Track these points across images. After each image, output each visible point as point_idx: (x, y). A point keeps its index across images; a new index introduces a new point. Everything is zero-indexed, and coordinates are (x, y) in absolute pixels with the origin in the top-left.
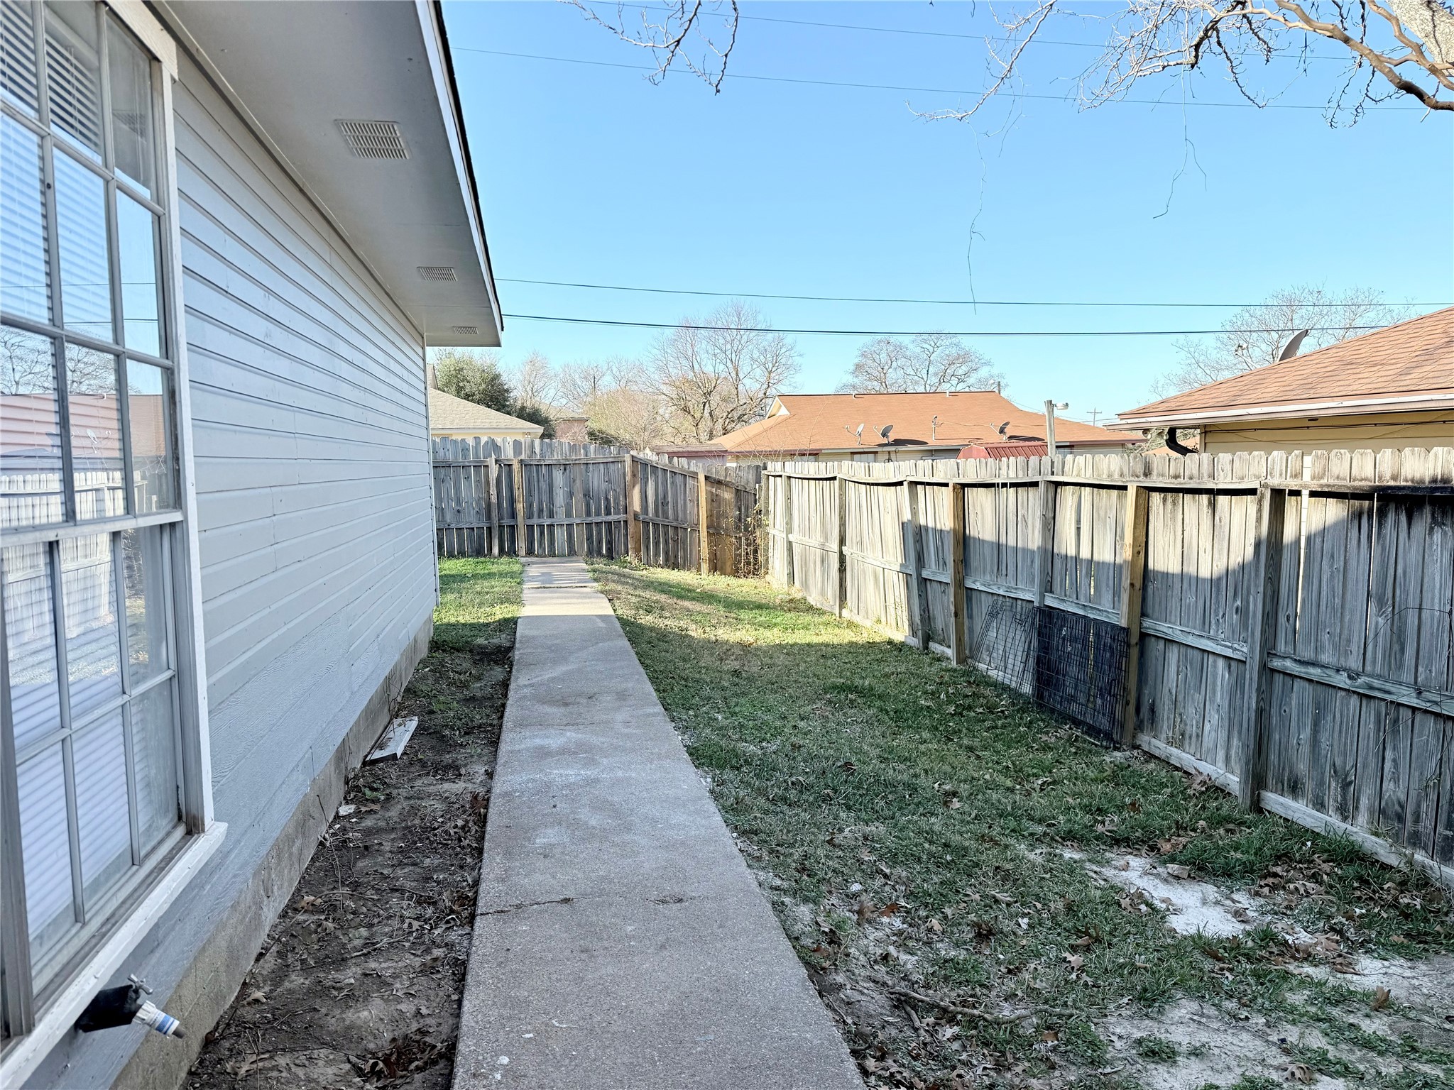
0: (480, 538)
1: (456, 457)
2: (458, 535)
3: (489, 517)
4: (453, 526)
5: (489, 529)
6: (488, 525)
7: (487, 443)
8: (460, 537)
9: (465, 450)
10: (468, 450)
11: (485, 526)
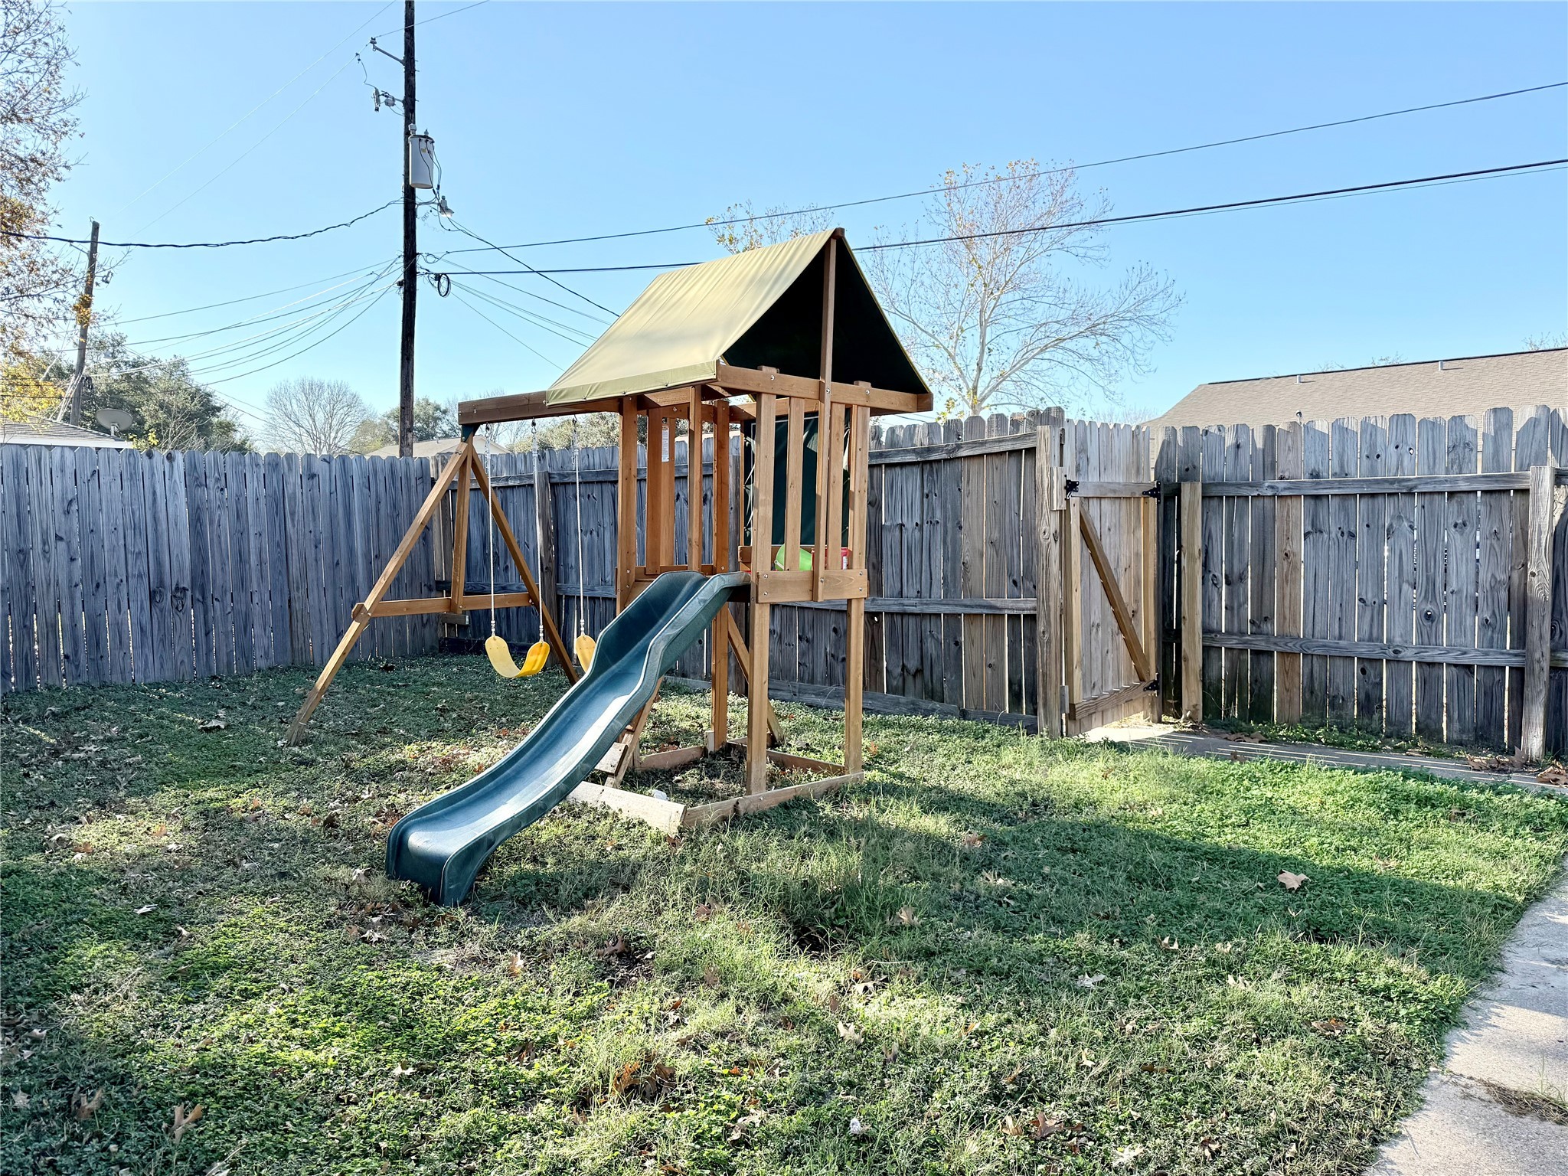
0: (1491, 695)
1: (1432, 468)
2: (1424, 682)
3: (1521, 638)
4: (1407, 654)
5: (1519, 673)
6: (1516, 662)
7: (1533, 423)
8: (1428, 684)
9: (1461, 447)
10: (1469, 446)
11: (1508, 662)
